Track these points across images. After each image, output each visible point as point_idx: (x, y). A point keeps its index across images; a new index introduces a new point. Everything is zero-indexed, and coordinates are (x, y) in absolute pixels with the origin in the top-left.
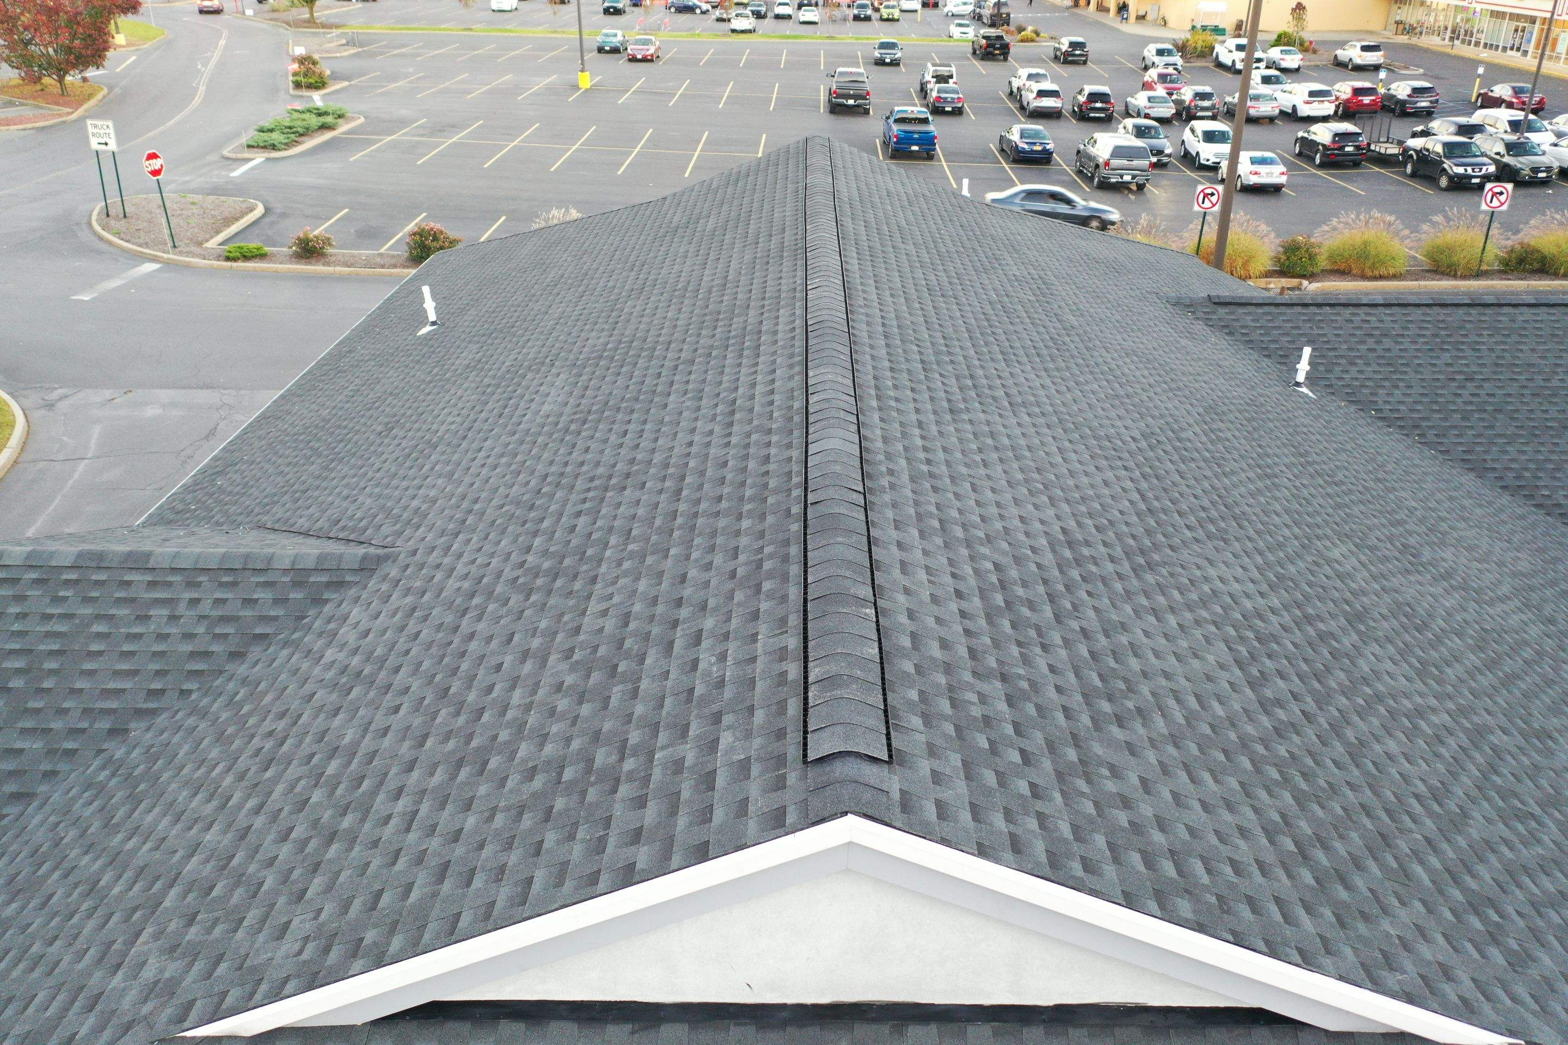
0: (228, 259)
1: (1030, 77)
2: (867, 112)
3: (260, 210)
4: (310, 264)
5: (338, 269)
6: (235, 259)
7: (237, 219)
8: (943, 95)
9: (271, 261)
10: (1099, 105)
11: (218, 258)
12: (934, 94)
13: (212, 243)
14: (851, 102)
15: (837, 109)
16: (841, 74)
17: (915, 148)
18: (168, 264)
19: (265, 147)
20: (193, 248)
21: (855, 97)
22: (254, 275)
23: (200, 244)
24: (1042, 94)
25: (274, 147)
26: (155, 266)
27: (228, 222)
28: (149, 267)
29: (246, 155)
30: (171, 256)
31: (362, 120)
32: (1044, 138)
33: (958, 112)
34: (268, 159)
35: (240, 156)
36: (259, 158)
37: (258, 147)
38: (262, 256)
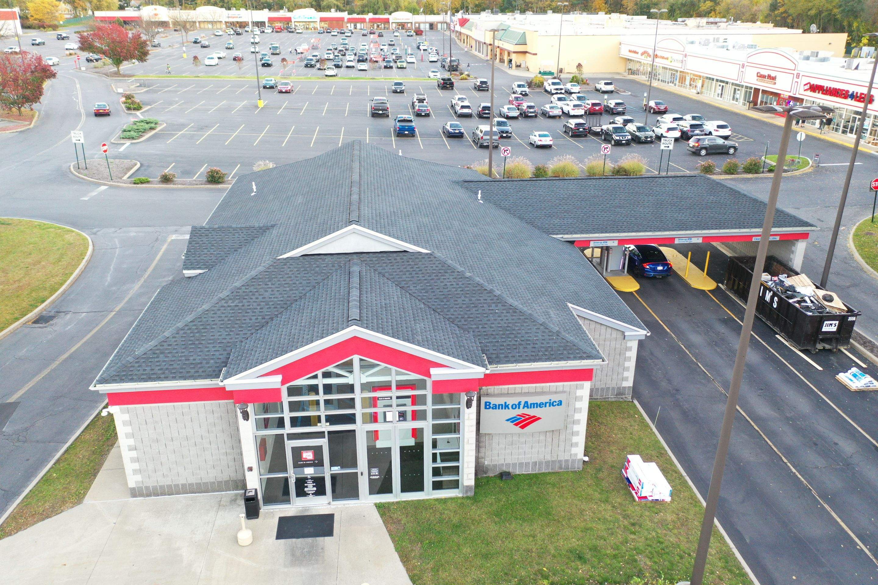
0: (135, 183)
1: (459, 99)
2: (388, 116)
3: (138, 165)
4: (168, 184)
5: (179, 186)
6: (138, 184)
7: (132, 168)
8: (421, 108)
9: (152, 184)
10: (487, 112)
11: (131, 183)
12: (417, 108)
13: (125, 178)
14: (381, 112)
15: (375, 115)
16: (376, 100)
17: (406, 132)
18: (111, 187)
19: (129, 138)
20: (119, 180)
21: (382, 110)
22: (147, 189)
23: (121, 178)
24: (463, 107)
25: (133, 138)
26: (106, 187)
27: (129, 169)
28: (103, 188)
29: (122, 141)
30: (111, 183)
31: (165, 125)
32: (460, 127)
33: (427, 115)
34: (132, 143)
35: (119, 142)
36: (128, 143)
37: (126, 138)
38: (148, 182)
